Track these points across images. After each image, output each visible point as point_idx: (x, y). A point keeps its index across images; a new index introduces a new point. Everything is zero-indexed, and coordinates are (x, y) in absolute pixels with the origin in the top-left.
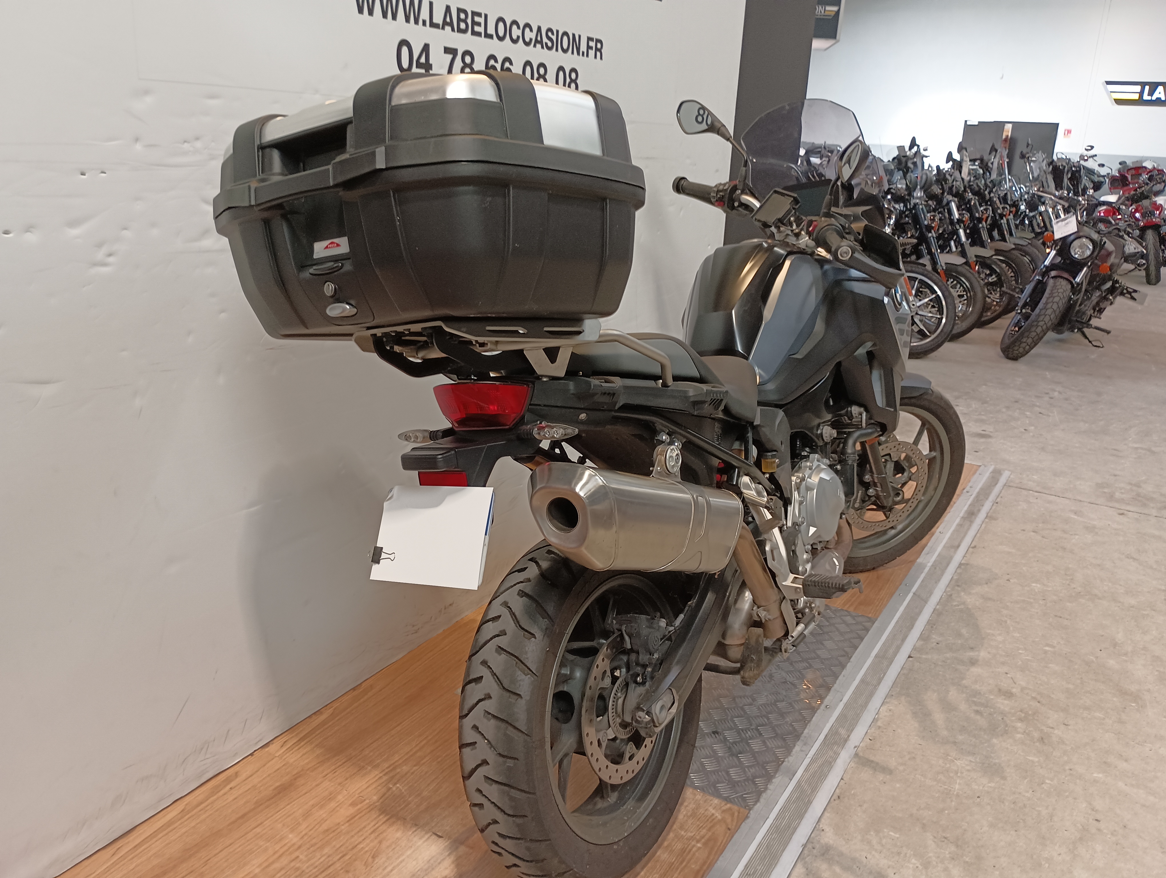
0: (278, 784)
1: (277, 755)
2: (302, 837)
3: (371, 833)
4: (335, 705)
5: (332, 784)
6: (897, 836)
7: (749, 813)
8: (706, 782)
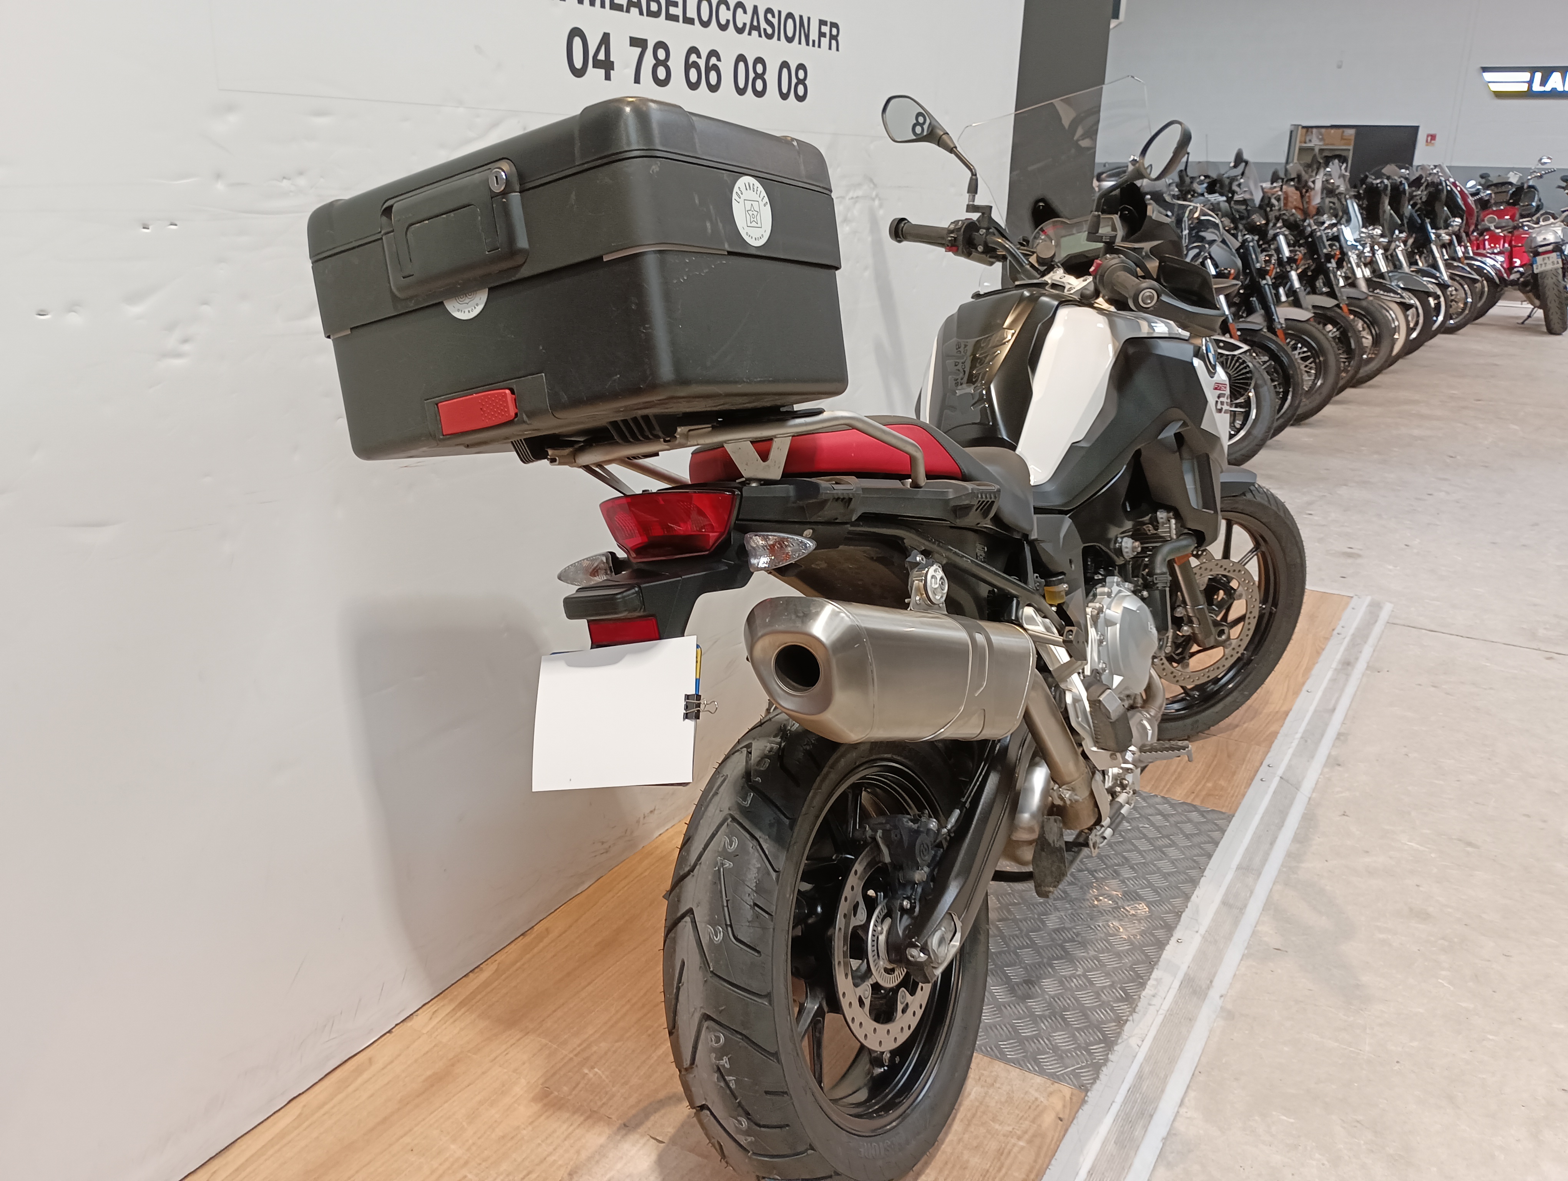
0: (429, 1073)
1: (425, 1032)
2: (469, 1149)
3: (565, 1139)
4: (499, 958)
5: (505, 1070)
6: (1292, 1121)
7: (1086, 1095)
8: (1022, 1053)
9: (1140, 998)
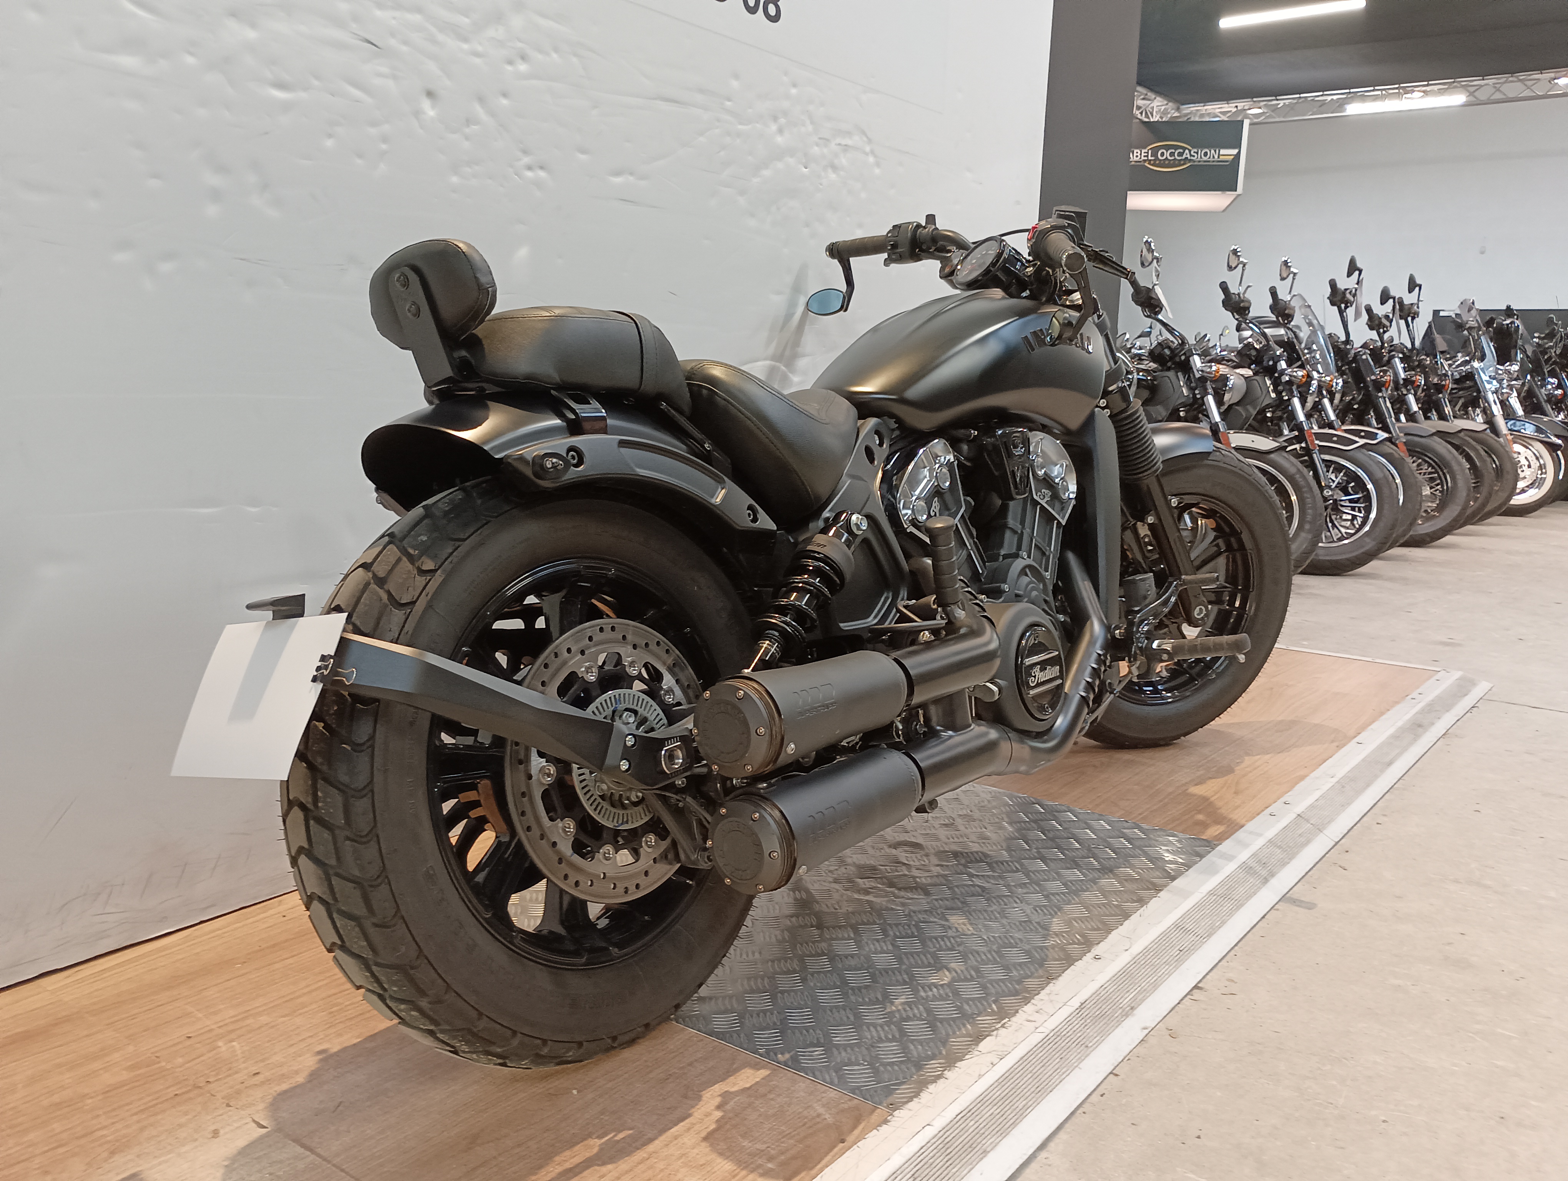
7: (891, 1114)
8: (826, 1062)
9: (1017, 1012)
